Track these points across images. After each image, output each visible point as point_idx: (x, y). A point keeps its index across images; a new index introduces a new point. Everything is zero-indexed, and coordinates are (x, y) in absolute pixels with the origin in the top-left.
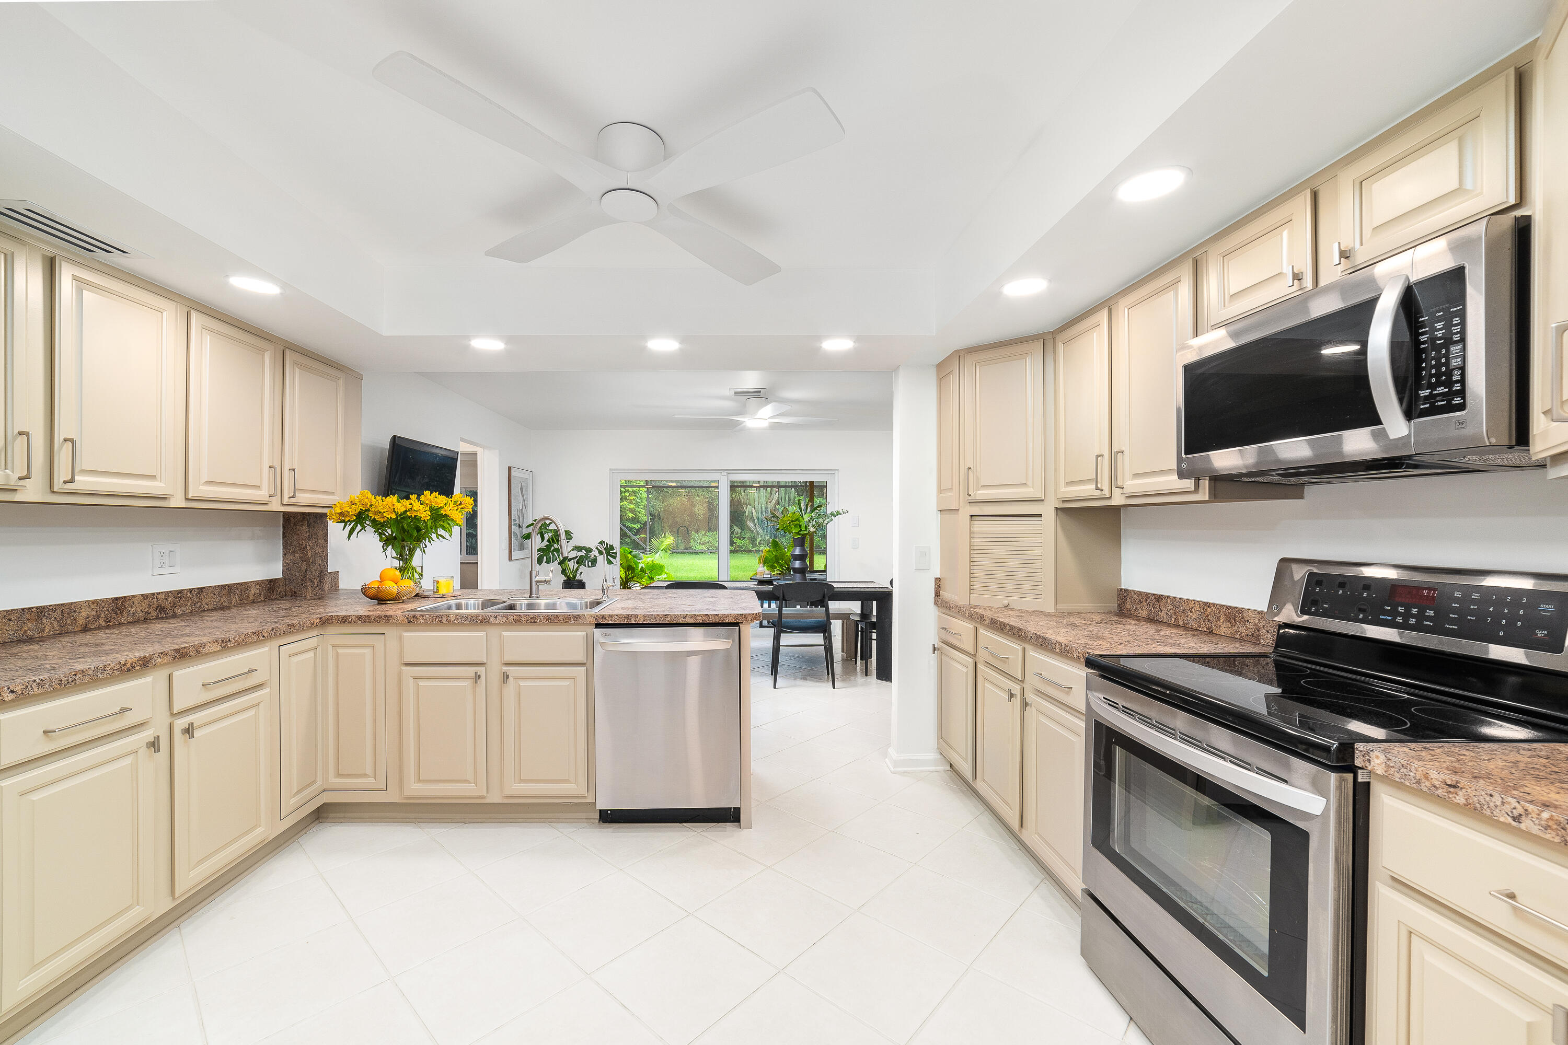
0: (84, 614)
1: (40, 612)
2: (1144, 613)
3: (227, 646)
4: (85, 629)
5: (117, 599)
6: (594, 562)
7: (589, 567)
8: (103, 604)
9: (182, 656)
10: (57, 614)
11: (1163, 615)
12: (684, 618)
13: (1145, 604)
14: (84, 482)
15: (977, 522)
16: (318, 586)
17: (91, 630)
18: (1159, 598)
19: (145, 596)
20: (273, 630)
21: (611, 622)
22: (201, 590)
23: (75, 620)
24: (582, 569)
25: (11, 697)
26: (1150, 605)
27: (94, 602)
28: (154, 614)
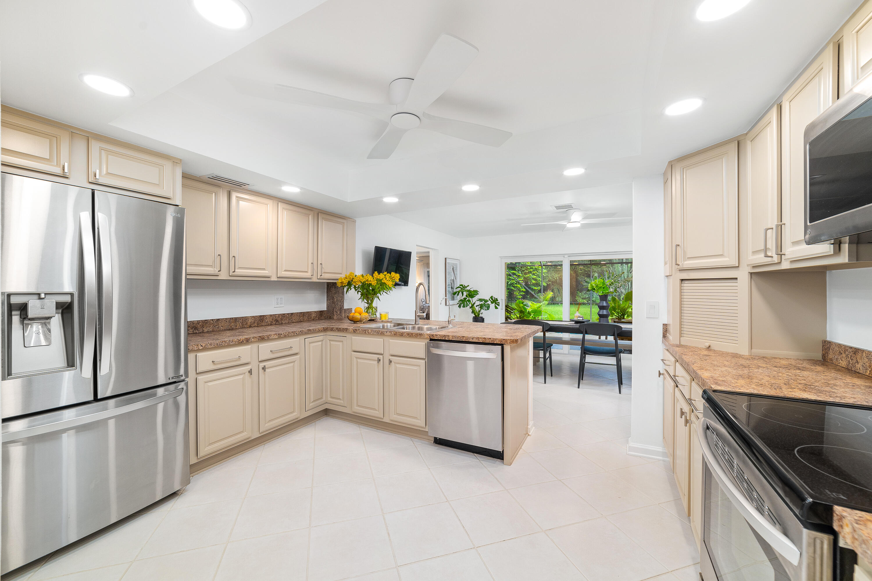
0: (250, 321)
1: (236, 320)
2: (843, 363)
3: (280, 337)
4: (250, 327)
5: (261, 316)
6: (488, 308)
7: (485, 310)
8: (256, 318)
9: (262, 339)
10: (241, 321)
11: (859, 366)
12: (473, 339)
13: (844, 355)
14: (239, 272)
15: (686, 284)
16: (339, 314)
17: (252, 327)
18: (856, 351)
19: (271, 316)
20: (301, 331)
21: (436, 338)
22: (292, 314)
23: (247, 323)
24: (482, 311)
25: (201, 348)
26: (848, 357)
27: (253, 317)
28: (274, 322)
